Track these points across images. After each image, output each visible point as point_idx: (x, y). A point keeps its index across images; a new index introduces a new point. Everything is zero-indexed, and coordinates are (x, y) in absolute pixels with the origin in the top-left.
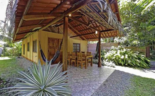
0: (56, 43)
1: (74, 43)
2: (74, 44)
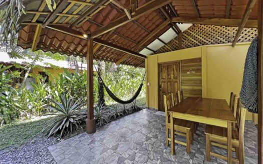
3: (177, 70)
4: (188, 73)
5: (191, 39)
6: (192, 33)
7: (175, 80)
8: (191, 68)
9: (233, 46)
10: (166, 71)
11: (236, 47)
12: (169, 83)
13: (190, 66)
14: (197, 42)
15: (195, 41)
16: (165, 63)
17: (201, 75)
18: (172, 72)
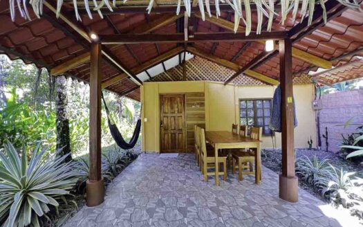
0: (180, 105)
1: (243, 97)
2: (241, 100)
3: (181, 103)
4: (194, 107)
5: (192, 71)
6: (193, 66)
7: (179, 115)
8: (195, 102)
9: (225, 84)
10: (169, 104)
11: (227, 86)
12: (172, 119)
13: (195, 100)
14: (197, 76)
15: (195, 74)
16: (167, 94)
17: (204, 110)
18: (176, 106)
